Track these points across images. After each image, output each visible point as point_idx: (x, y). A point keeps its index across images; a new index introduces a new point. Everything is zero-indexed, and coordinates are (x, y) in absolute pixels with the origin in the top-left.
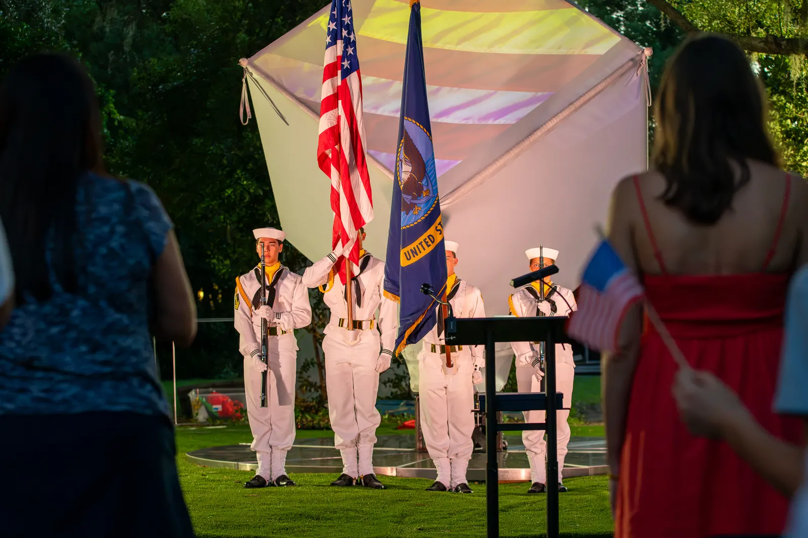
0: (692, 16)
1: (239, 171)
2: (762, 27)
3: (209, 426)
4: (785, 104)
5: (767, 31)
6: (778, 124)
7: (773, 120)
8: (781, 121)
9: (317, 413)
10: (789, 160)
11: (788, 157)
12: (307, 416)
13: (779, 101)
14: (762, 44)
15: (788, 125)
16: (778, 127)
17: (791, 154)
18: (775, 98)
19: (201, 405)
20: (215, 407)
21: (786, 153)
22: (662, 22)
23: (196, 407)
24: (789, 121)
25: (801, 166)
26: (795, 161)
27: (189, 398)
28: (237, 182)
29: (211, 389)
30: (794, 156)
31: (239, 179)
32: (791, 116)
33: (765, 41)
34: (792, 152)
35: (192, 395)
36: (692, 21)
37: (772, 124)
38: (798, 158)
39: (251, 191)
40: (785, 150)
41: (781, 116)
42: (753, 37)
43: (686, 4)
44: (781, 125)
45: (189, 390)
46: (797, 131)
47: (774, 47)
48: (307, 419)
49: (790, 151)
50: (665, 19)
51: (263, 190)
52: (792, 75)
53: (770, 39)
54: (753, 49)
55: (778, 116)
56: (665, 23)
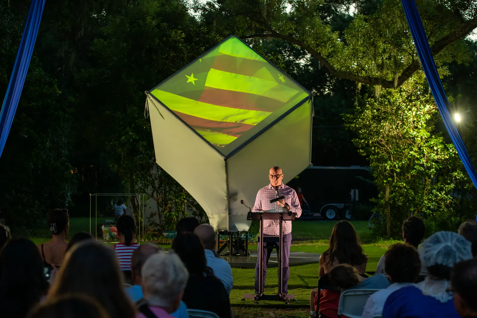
0: (333, 63)
1: (128, 128)
2: (364, 70)
3: (111, 242)
4: (374, 103)
5: (366, 72)
6: (370, 111)
7: (368, 109)
8: (372, 110)
9: (159, 237)
10: (374, 129)
11: (374, 127)
12: (155, 238)
13: (371, 101)
14: (363, 80)
15: (375, 112)
16: (370, 113)
17: (375, 126)
18: (369, 100)
19: (107, 233)
20: (113, 233)
21: (373, 125)
22: (319, 65)
23: (105, 233)
24: (375, 111)
25: (379, 131)
26: (377, 129)
27: (102, 229)
28: (127, 133)
29: (111, 225)
30: (377, 127)
31: (128, 131)
32: (376, 108)
33: (365, 78)
34: (376, 125)
35: (103, 227)
36: (333, 65)
37: (367, 111)
38: (378, 128)
39: (133, 137)
40: (373, 124)
41: (371, 108)
42: (359, 76)
43: (330, 58)
44: (372, 113)
45: (102, 226)
46: (378, 116)
47: (368, 81)
48: (155, 240)
49: (375, 125)
50: (321, 64)
51: (138, 137)
52: (376, 94)
53: (367, 78)
54: (360, 81)
55: (370, 108)
56: (321, 65)
